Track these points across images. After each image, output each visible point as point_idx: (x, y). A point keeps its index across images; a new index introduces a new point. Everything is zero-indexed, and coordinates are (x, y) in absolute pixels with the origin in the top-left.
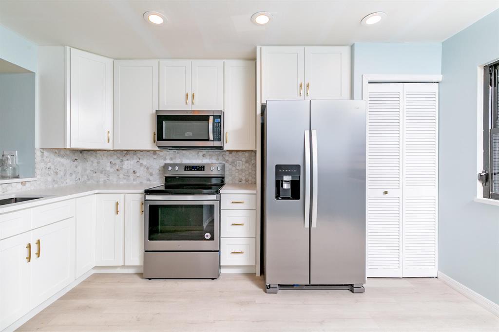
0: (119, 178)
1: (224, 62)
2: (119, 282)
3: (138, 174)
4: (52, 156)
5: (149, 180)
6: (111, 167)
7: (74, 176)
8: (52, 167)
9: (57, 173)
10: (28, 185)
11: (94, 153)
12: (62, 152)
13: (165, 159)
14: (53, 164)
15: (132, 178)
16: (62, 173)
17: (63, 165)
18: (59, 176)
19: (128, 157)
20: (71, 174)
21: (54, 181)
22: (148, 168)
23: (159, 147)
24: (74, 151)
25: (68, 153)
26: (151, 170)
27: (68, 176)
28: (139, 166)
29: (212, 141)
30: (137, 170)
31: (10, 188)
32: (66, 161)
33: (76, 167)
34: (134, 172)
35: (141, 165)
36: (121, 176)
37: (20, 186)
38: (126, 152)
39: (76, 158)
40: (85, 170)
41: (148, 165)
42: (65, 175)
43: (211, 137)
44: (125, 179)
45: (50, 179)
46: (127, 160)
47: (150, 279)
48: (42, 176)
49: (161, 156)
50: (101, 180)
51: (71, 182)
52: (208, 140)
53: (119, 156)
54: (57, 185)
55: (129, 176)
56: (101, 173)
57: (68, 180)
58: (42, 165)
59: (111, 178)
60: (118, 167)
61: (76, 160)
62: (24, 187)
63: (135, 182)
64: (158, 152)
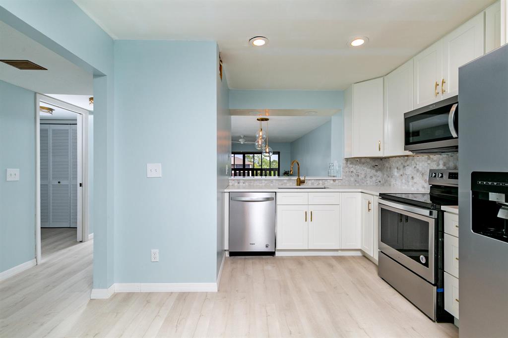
0: (402, 183)
2: (365, 268)
3: (415, 180)
5: (423, 187)
6: (398, 172)
7: (374, 179)
8: (355, 171)
9: (358, 175)
10: (337, 182)
11: (388, 159)
12: (363, 160)
14: (355, 169)
15: (411, 183)
16: (363, 176)
18: (360, 177)
19: (408, 162)
20: (371, 177)
21: (356, 181)
25: (368, 160)
27: (368, 179)
28: (415, 172)
29: (455, 138)
30: (415, 176)
31: (326, 182)
33: (376, 172)
34: (412, 177)
35: (418, 170)
36: (404, 181)
37: (332, 182)
38: (406, 158)
39: (377, 164)
40: (383, 174)
41: (423, 171)
42: (365, 177)
44: (406, 184)
45: (352, 179)
46: (408, 165)
48: (346, 177)
49: (434, 161)
50: (392, 183)
51: (371, 184)
52: (452, 138)
53: (402, 161)
54: (358, 184)
55: (408, 182)
56: (392, 177)
57: (368, 182)
58: (347, 169)
59: (397, 183)
60: (401, 172)
61: (377, 166)
62: (335, 183)
63: (413, 189)
64: (432, 156)
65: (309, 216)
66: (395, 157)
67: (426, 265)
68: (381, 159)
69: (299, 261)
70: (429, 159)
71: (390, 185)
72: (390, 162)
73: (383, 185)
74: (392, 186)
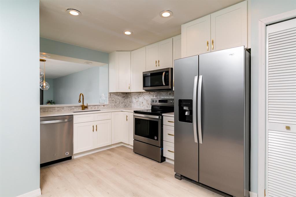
1: (173, 39)
2: (126, 151)
3: (143, 104)
4: (114, 95)
5: (147, 107)
6: (135, 100)
7: (123, 104)
8: (114, 100)
9: (116, 102)
10: (105, 106)
12: (118, 94)
13: (153, 96)
15: (141, 105)
16: (118, 103)
17: (118, 99)
19: (140, 95)
20: (122, 103)
21: (115, 105)
22: (147, 101)
23: (145, 90)
24: (123, 93)
25: (121, 94)
26: (148, 102)
27: (121, 104)
29: (164, 86)
30: (143, 102)
31: (99, 107)
32: (120, 98)
33: (124, 100)
34: (142, 103)
35: (145, 99)
36: (138, 104)
37: (103, 106)
38: (139, 93)
40: (128, 101)
41: (147, 100)
42: (119, 103)
43: (164, 84)
44: (139, 106)
45: (113, 104)
46: (140, 97)
47: (136, 153)
48: (110, 103)
49: (152, 95)
50: (132, 106)
51: (122, 107)
52: (163, 85)
53: (137, 95)
54: (116, 107)
55: (140, 105)
56: (132, 103)
57: (121, 106)
58: (110, 99)
59: (135, 105)
60: (137, 100)
61: (124, 97)
62: (104, 107)
63: (143, 108)
64: (151, 93)
65: (95, 129)
66: (134, 92)
67: (157, 140)
68: (126, 93)
69: (89, 157)
70: (149, 94)
71: (131, 107)
72: (131, 95)
73: (128, 107)
74: (132, 107)
